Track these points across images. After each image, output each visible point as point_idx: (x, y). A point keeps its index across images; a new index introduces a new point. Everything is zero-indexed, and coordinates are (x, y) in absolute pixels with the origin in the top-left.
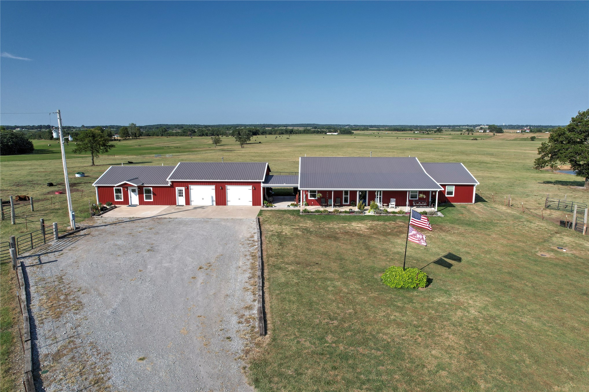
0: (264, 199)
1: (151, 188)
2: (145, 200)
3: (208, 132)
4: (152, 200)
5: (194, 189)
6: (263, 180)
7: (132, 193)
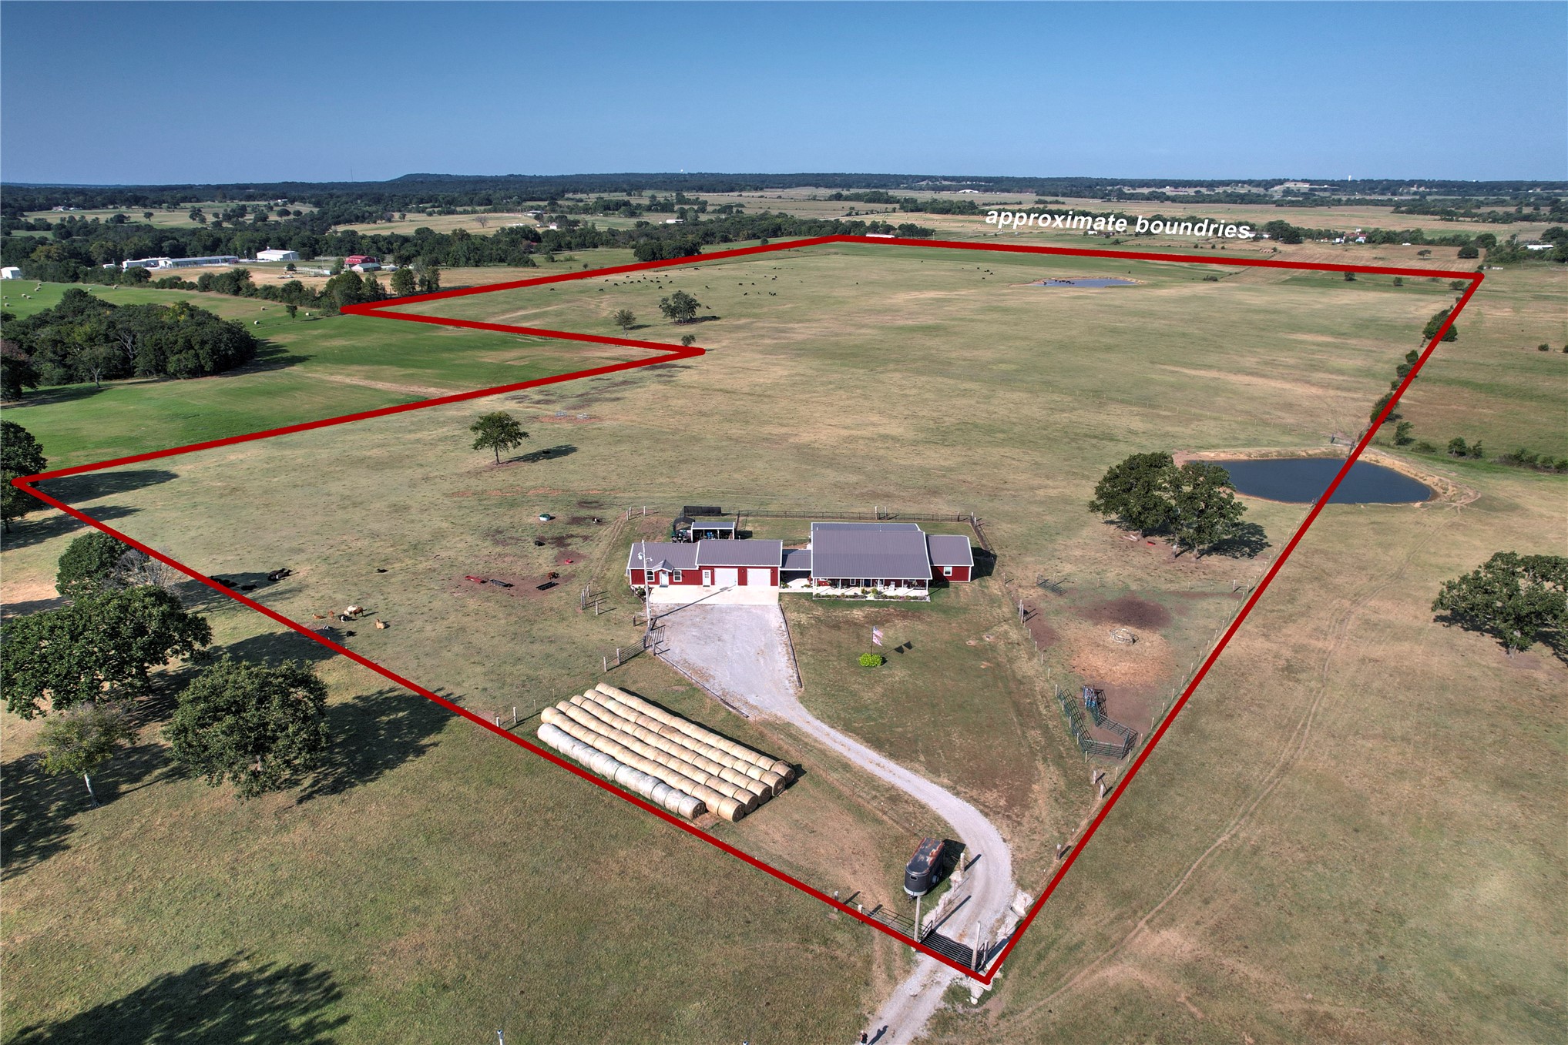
0: (781, 578)
1: (681, 572)
2: (675, 582)
3: (573, 241)
4: (681, 581)
5: (719, 572)
6: (781, 564)
7: (663, 575)
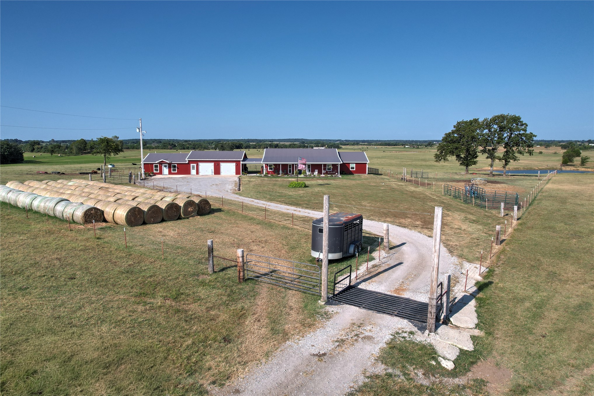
0: (242, 171)
1: (176, 165)
2: (172, 172)
4: (176, 172)
5: (201, 165)
6: (242, 160)
7: (164, 168)
